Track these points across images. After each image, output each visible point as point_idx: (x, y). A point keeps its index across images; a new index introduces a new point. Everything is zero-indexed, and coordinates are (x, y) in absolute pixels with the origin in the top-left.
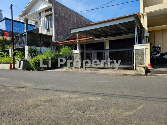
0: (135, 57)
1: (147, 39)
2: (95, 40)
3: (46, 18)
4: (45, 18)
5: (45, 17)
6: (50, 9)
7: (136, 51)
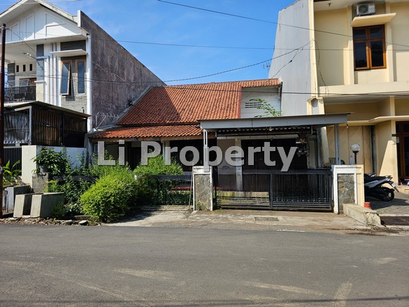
0: (338, 188)
2: (218, 138)
3: (64, 63)
4: (60, 62)
5: (59, 59)
7: (340, 177)
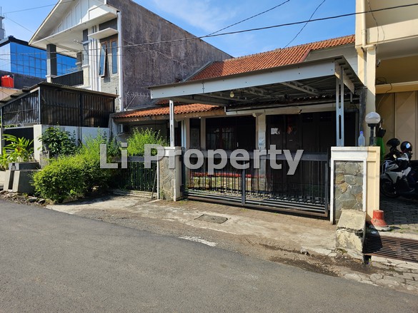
0: (334, 183)
1: (372, 132)
2: (228, 113)
3: (102, 45)
4: (99, 44)
5: (98, 41)
6: (111, 22)
7: (338, 166)
